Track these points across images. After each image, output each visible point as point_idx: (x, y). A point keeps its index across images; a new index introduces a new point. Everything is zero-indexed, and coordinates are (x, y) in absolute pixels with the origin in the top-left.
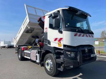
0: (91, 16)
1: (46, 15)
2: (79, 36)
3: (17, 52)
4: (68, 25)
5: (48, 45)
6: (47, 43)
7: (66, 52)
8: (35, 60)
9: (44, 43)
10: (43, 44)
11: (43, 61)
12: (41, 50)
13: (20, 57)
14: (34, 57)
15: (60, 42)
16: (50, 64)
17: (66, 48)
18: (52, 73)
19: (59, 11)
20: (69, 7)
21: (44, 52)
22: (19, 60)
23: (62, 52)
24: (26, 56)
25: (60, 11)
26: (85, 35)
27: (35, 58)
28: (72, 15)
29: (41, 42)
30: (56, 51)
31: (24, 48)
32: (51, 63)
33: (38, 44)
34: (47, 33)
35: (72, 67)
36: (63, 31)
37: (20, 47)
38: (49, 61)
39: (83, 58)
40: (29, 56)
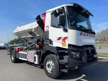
0: (93, 16)
1: (47, 12)
2: (84, 35)
3: (9, 53)
4: (73, 23)
5: (50, 45)
6: (48, 43)
7: (71, 52)
8: (33, 62)
9: (45, 42)
10: (43, 43)
11: (43, 62)
12: (40, 50)
13: (13, 59)
14: (31, 58)
15: (65, 42)
16: (52, 66)
17: (71, 48)
18: (54, 75)
19: (63, 8)
20: (73, 4)
21: (45, 52)
22: (13, 62)
23: (66, 52)
24: (21, 57)
25: (65, 7)
26: (89, 35)
27: (34, 59)
28: (76, 13)
29: (40, 41)
30: (60, 51)
31: (18, 49)
32: (53, 64)
33: (36, 44)
34: (48, 32)
35: (77, 68)
36: (68, 29)
37: (13, 47)
38: (50, 63)
39: (88, 59)
40: (25, 57)
